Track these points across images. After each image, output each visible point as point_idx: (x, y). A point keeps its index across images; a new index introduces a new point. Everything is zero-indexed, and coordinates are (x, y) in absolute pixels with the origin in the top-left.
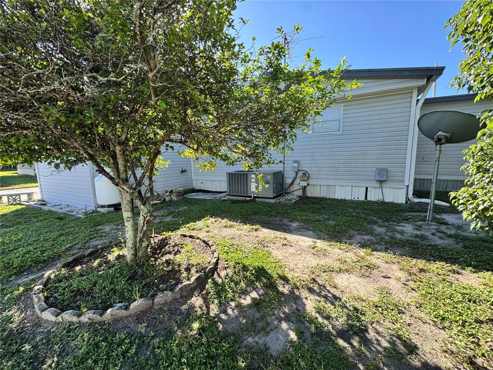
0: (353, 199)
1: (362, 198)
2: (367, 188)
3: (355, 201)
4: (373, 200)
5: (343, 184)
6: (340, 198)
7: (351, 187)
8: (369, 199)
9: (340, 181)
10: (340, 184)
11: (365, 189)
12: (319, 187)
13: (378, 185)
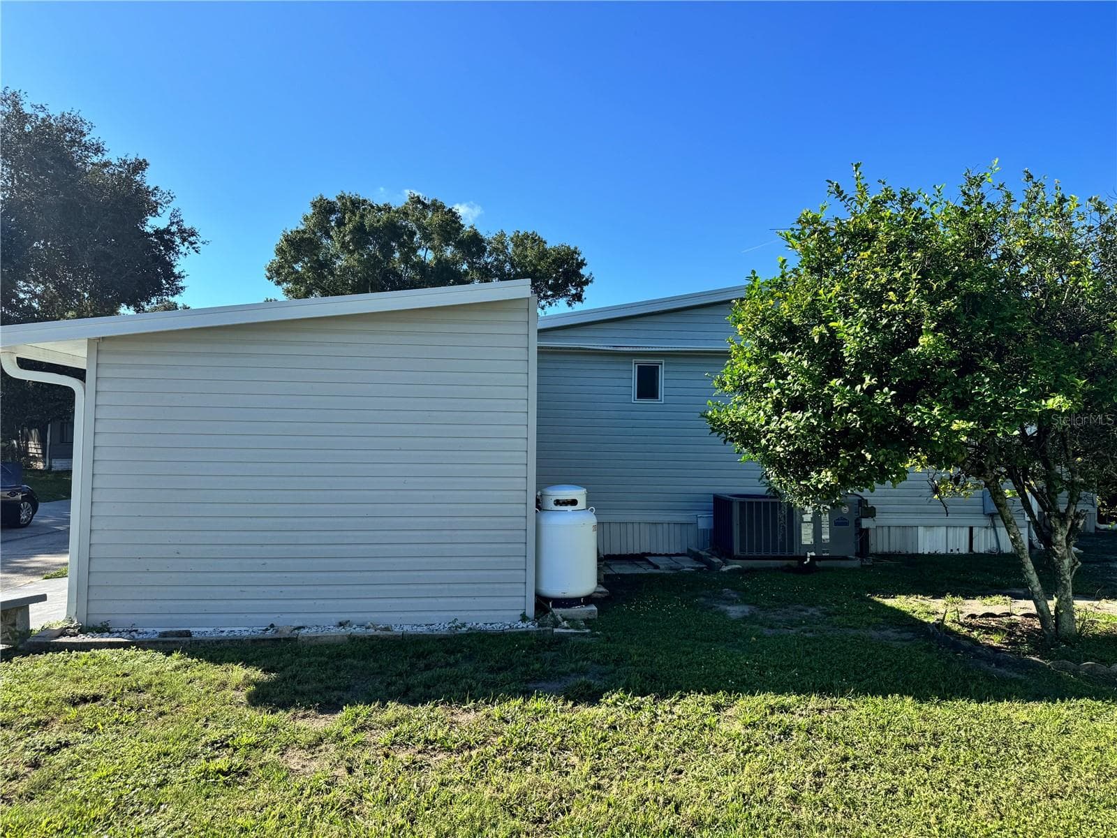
0: (949, 552)
1: (964, 550)
2: (971, 529)
3: (953, 555)
4: (982, 551)
5: (931, 522)
6: (926, 553)
7: (945, 528)
8: (975, 549)
9: (926, 516)
10: (926, 522)
11: (967, 530)
12: (886, 530)
13: (988, 522)
